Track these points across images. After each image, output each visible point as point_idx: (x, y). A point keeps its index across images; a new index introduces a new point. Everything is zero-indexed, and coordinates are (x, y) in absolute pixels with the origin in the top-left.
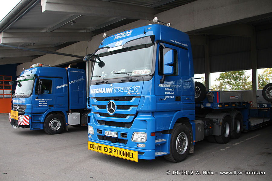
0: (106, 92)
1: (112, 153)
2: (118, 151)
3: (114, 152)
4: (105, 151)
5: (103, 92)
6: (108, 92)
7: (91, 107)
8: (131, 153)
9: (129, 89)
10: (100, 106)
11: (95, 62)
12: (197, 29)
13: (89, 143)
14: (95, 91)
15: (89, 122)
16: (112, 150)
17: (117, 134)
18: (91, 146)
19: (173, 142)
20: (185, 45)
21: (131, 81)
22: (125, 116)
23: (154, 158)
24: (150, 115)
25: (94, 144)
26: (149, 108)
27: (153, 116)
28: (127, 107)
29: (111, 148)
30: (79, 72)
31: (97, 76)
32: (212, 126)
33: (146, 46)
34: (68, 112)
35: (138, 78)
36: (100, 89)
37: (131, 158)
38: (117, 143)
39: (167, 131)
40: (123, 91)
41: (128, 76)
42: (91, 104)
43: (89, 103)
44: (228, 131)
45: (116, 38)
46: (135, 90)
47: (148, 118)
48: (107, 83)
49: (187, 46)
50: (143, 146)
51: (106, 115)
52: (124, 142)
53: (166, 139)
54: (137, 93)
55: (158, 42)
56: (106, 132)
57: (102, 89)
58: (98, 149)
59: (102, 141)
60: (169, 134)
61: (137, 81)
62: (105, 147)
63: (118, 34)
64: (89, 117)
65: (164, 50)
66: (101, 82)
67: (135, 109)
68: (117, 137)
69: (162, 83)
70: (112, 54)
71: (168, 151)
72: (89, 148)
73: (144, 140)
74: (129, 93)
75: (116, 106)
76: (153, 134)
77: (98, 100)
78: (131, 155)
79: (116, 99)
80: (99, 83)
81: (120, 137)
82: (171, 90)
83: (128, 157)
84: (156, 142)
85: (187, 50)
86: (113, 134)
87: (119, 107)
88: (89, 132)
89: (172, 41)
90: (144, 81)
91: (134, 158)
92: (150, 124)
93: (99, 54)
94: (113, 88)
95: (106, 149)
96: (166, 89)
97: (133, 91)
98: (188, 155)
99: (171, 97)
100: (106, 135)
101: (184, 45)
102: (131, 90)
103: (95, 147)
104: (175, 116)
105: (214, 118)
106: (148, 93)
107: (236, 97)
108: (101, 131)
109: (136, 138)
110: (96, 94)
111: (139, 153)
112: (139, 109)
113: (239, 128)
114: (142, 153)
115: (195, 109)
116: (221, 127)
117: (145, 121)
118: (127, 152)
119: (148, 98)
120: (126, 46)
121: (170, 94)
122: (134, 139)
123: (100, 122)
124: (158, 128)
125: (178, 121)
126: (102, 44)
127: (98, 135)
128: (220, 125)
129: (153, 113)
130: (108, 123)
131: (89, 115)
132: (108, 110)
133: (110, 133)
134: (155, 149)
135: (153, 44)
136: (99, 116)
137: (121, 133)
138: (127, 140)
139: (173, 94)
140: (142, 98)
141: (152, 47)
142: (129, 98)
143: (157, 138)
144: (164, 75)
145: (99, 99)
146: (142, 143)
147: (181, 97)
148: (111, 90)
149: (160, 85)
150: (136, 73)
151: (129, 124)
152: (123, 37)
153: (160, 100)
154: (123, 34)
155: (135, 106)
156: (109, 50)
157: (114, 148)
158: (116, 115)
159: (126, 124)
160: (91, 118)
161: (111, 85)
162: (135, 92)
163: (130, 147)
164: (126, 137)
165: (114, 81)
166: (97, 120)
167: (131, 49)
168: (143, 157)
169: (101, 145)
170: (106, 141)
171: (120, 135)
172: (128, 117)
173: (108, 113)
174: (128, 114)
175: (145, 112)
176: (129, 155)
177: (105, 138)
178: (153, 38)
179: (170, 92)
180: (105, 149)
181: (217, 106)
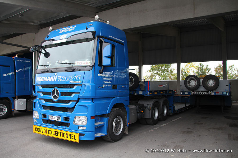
0: (51, 80)
1: (56, 135)
2: (61, 134)
3: (58, 134)
4: (50, 134)
5: (47, 81)
6: (52, 80)
7: (37, 94)
8: (73, 135)
9: (71, 77)
10: (45, 93)
11: (41, 52)
12: (132, 27)
13: (34, 127)
14: (40, 79)
15: (35, 107)
16: (56, 132)
17: (60, 118)
18: (37, 129)
19: (110, 124)
20: (122, 41)
21: (73, 70)
22: (68, 102)
23: (93, 139)
24: (90, 101)
25: (39, 127)
26: (89, 95)
27: (93, 102)
28: (70, 94)
29: (55, 130)
30: (26, 61)
31: (43, 66)
32: (144, 110)
33: (87, 40)
34: (14, 98)
35: (80, 68)
36: (45, 77)
37: (73, 139)
38: (60, 127)
39: (105, 114)
40: (66, 79)
41: (70, 66)
42: (36, 90)
43: (34, 90)
44: (157, 114)
45: (61, 32)
46: (77, 79)
47: (88, 103)
48: (52, 72)
49: (123, 42)
50: (84, 128)
51: (51, 101)
52: (67, 125)
53: (104, 122)
54: (79, 82)
55: (99, 37)
56: (50, 116)
57: (47, 77)
58: (42, 132)
59: (47, 124)
60: (107, 117)
61: (79, 70)
62: (49, 130)
63: (63, 29)
64: (35, 103)
65: (104, 44)
66: (46, 71)
67: (77, 95)
68: (60, 120)
69: (101, 73)
70: (57, 46)
71: (106, 133)
72: (35, 131)
73: (85, 123)
74: (71, 81)
75: (59, 93)
76: (92, 118)
77: (43, 88)
78: (73, 137)
79: (60, 86)
80: (44, 72)
81: (63, 121)
82: (109, 79)
83: (71, 138)
84: (95, 125)
85: (124, 45)
86: (57, 118)
87: (63, 94)
88: (34, 116)
89: (111, 37)
90: (85, 71)
91: (76, 139)
92: (90, 109)
93: (45, 46)
94: (57, 77)
95: (51, 132)
96: (104, 79)
97: (75, 80)
98: (123, 135)
99: (109, 85)
100: (50, 119)
101: (120, 40)
102: (74, 78)
103: (40, 130)
104: (111, 102)
105: (145, 103)
106: (89, 82)
107: (163, 86)
108: (46, 115)
109: (78, 121)
110: (42, 82)
111: (80, 135)
112: (80, 95)
113: (166, 111)
114: (83, 135)
115: (129, 96)
116: (151, 111)
117: (85, 106)
118: (69, 134)
119: (89, 86)
120: (70, 40)
121: (108, 82)
122: (75, 122)
123: (45, 107)
124: (97, 112)
125: (115, 106)
126: (48, 37)
127: (42, 119)
128: (150, 110)
129: (93, 99)
130: (52, 108)
131: (35, 101)
132: (52, 97)
133: (54, 117)
134: (94, 131)
135: (94, 38)
136: (44, 102)
137: (64, 117)
138: (69, 124)
139: (111, 82)
140: (83, 86)
141: (93, 41)
142: (72, 86)
143: (96, 121)
144: (103, 66)
145: (44, 86)
146: (83, 126)
147: (118, 85)
148: (55, 79)
149: (99, 75)
150: (78, 63)
151: (72, 109)
152: (67, 31)
153: (99, 88)
154: (67, 29)
155: (77, 93)
156: (55, 42)
157: (57, 131)
158: (59, 101)
159: (68, 109)
160: (36, 103)
161: (56, 74)
162: (77, 80)
163: (72, 130)
164: (68, 120)
165: (58, 71)
166: (42, 105)
167: (74, 42)
168: (84, 138)
169: (46, 129)
170: (50, 125)
171: (63, 119)
172: (70, 103)
173: (52, 99)
174: (71, 100)
175: (86, 98)
176: (71, 136)
177: (49, 122)
178: (94, 33)
179: (108, 81)
180: (49, 132)
181: (148, 93)
